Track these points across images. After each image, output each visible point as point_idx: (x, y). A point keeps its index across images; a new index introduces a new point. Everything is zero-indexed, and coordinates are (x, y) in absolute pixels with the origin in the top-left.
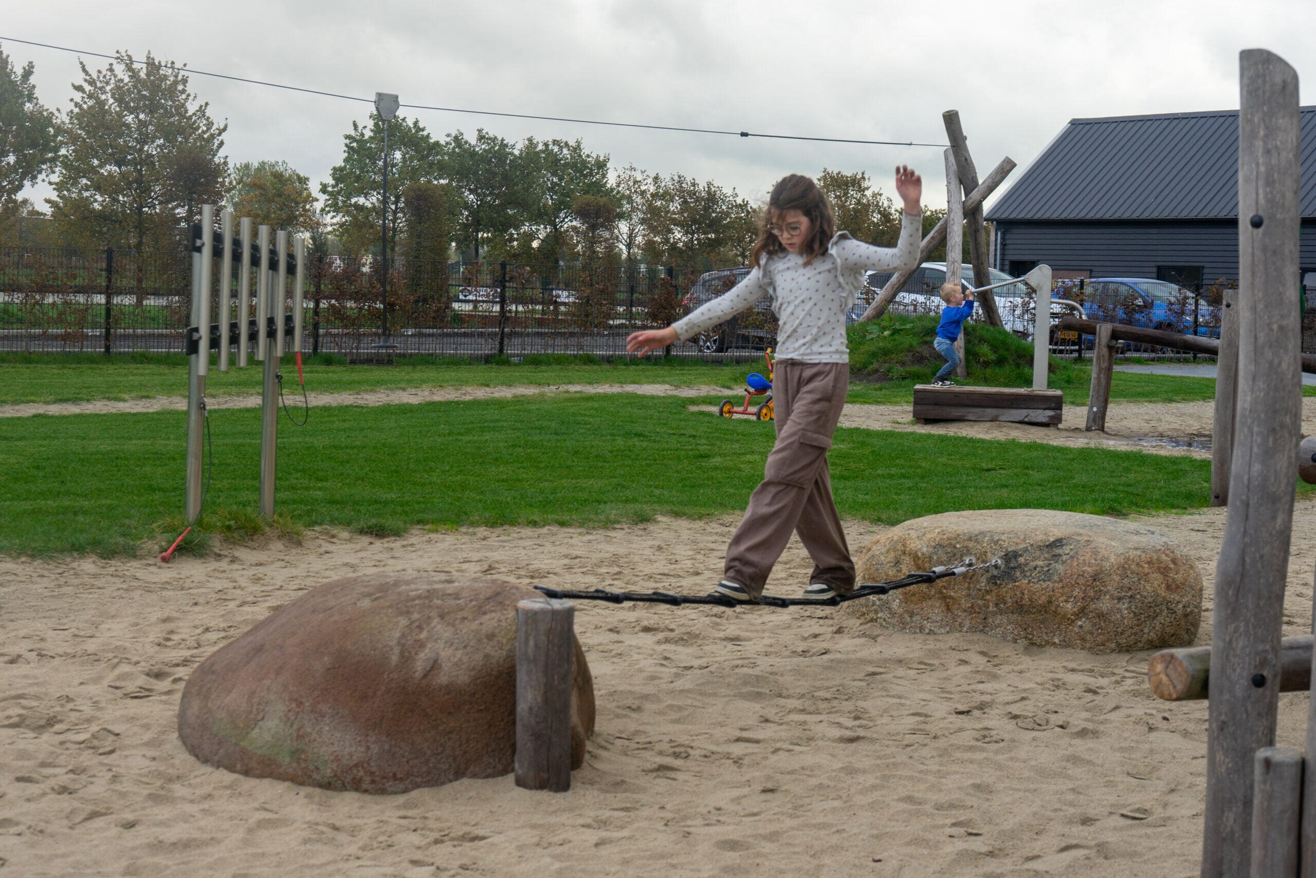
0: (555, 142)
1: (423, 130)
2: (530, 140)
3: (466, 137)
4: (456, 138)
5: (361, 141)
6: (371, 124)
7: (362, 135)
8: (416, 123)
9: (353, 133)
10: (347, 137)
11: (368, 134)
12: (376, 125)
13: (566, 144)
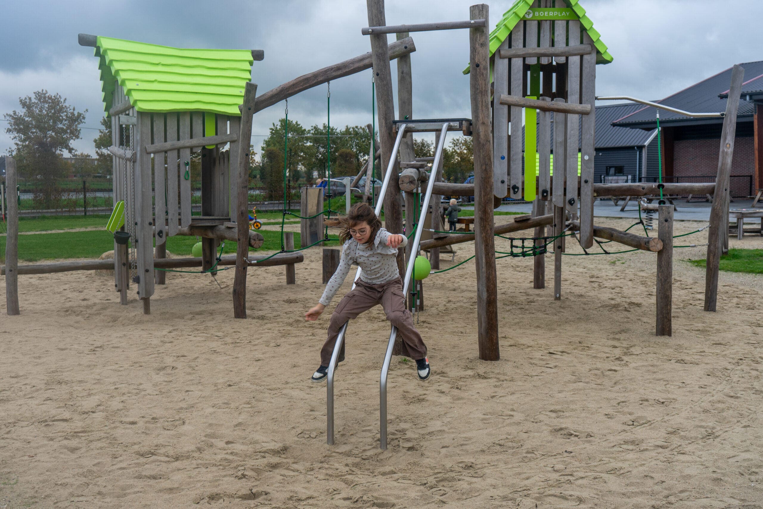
0: (357, 127)
1: (299, 125)
2: (347, 126)
3: (319, 127)
4: (315, 127)
5: (276, 130)
6: (279, 124)
7: (277, 128)
8: (296, 123)
9: (273, 127)
10: (271, 129)
11: (279, 127)
12: (281, 124)
13: (361, 128)
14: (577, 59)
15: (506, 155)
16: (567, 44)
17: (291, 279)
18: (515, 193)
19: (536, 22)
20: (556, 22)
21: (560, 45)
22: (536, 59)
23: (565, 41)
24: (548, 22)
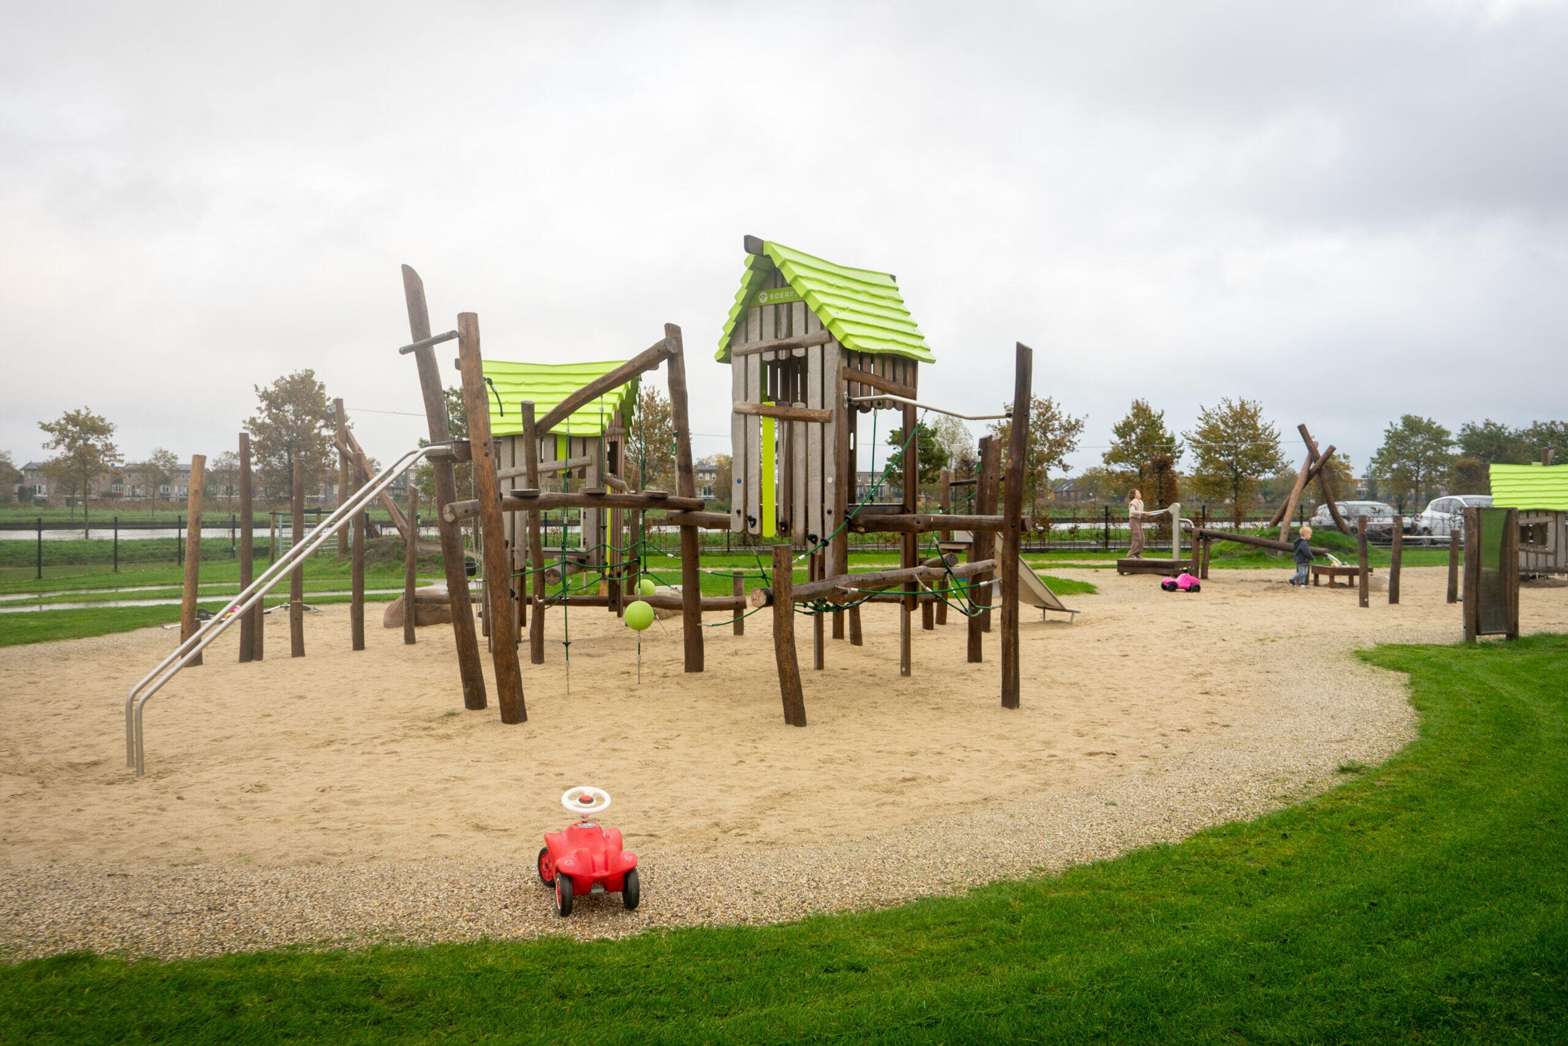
14: (818, 349)
15: (742, 479)
16: (806, 332)
17: (739, 629)
18: (753, 526)
19: (773, 306)
20: (794, 304)
21: (798, 334)
22: (773, 353)
23: (803, 327)
24: (785, 305)
